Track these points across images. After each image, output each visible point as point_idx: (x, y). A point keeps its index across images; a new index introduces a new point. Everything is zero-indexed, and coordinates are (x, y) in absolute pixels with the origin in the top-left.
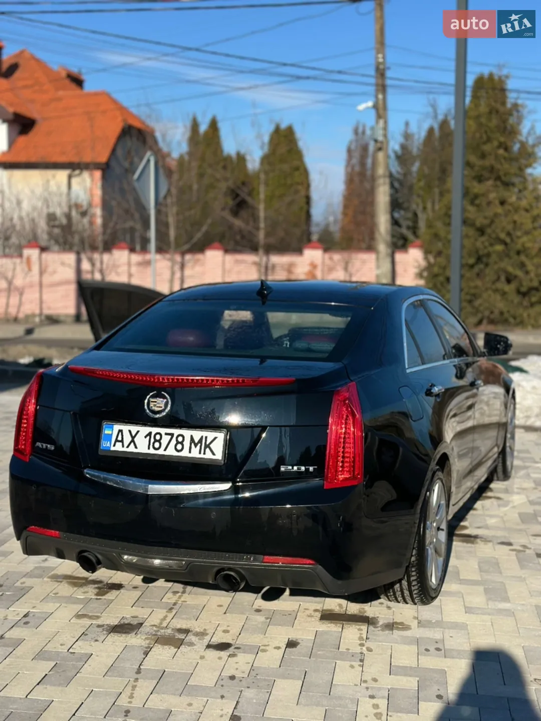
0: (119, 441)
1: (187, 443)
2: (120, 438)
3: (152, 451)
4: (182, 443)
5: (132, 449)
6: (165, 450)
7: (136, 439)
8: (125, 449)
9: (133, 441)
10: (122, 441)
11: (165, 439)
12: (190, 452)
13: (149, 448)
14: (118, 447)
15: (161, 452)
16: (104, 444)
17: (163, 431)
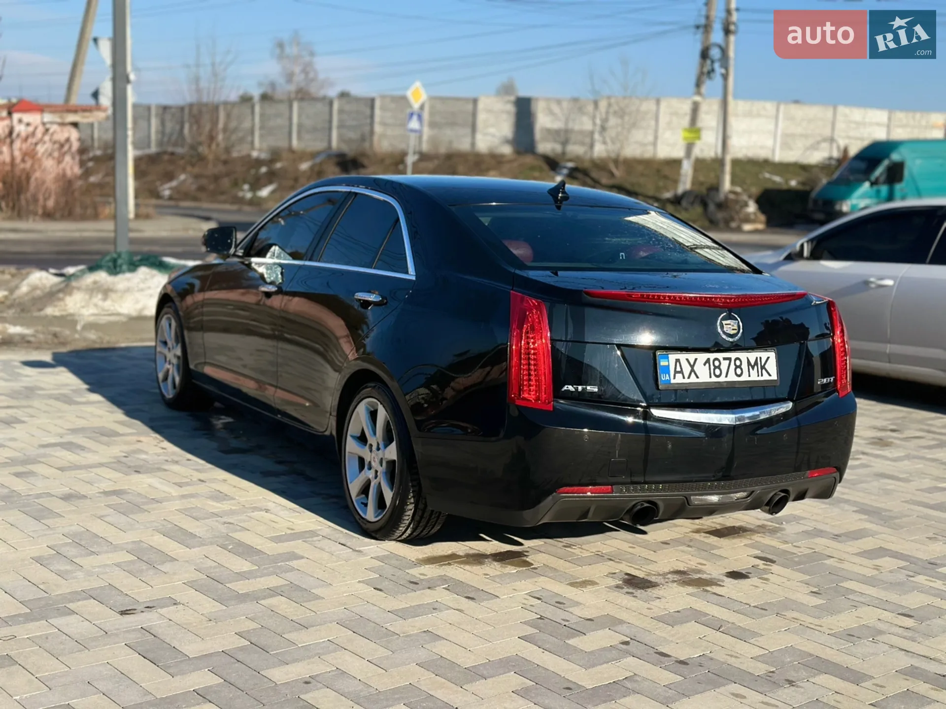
0: (679, 372)
1: (745, 366)
2: (678, 369)
3: (714, 379)
4: (740, 367)
5: (693, 379)
6: (726, 376)
7: (695, 368)
8: (686, 381)
9: (693, 370)
10: (681, 372)
11: (725, 364)
12: (749, 376)
13: (710, 377)
14: (679, 379)
15: (722, 379)
16: (663, 378)
17: (720, 356)
